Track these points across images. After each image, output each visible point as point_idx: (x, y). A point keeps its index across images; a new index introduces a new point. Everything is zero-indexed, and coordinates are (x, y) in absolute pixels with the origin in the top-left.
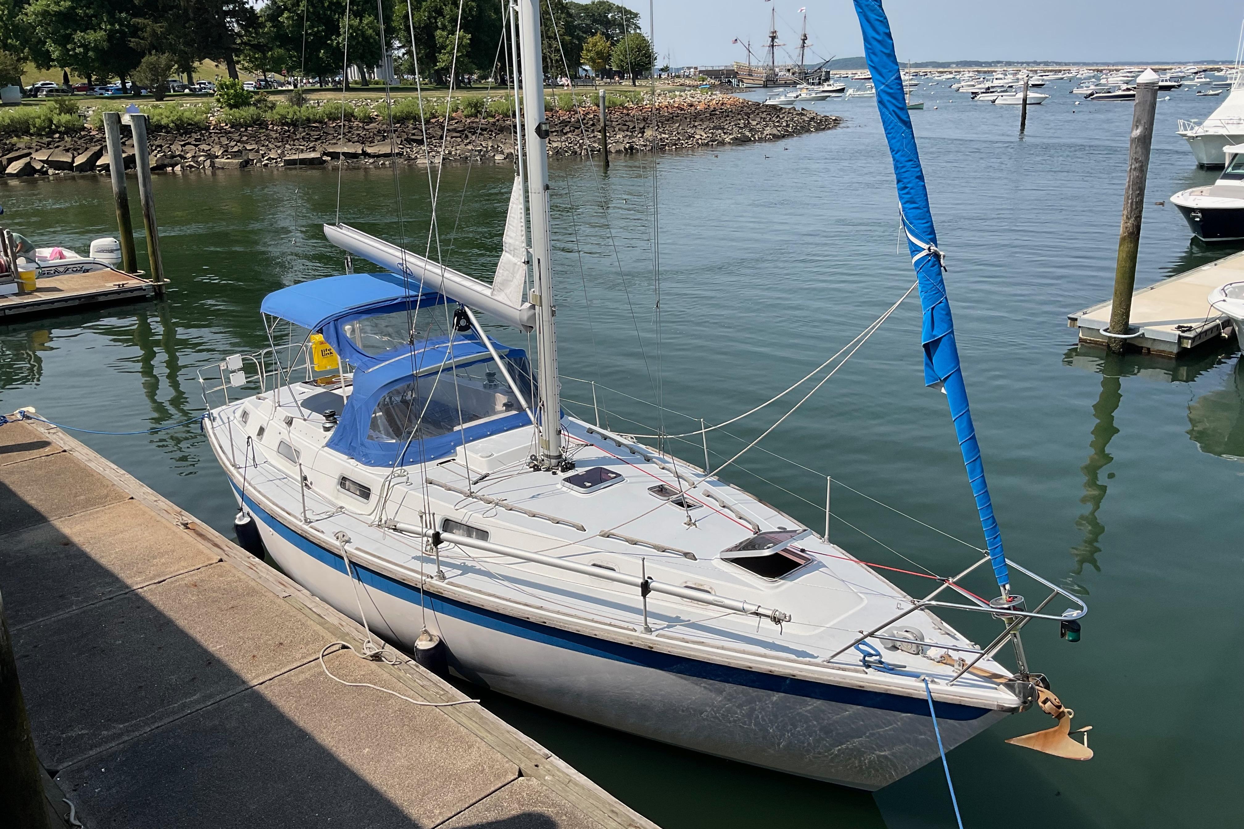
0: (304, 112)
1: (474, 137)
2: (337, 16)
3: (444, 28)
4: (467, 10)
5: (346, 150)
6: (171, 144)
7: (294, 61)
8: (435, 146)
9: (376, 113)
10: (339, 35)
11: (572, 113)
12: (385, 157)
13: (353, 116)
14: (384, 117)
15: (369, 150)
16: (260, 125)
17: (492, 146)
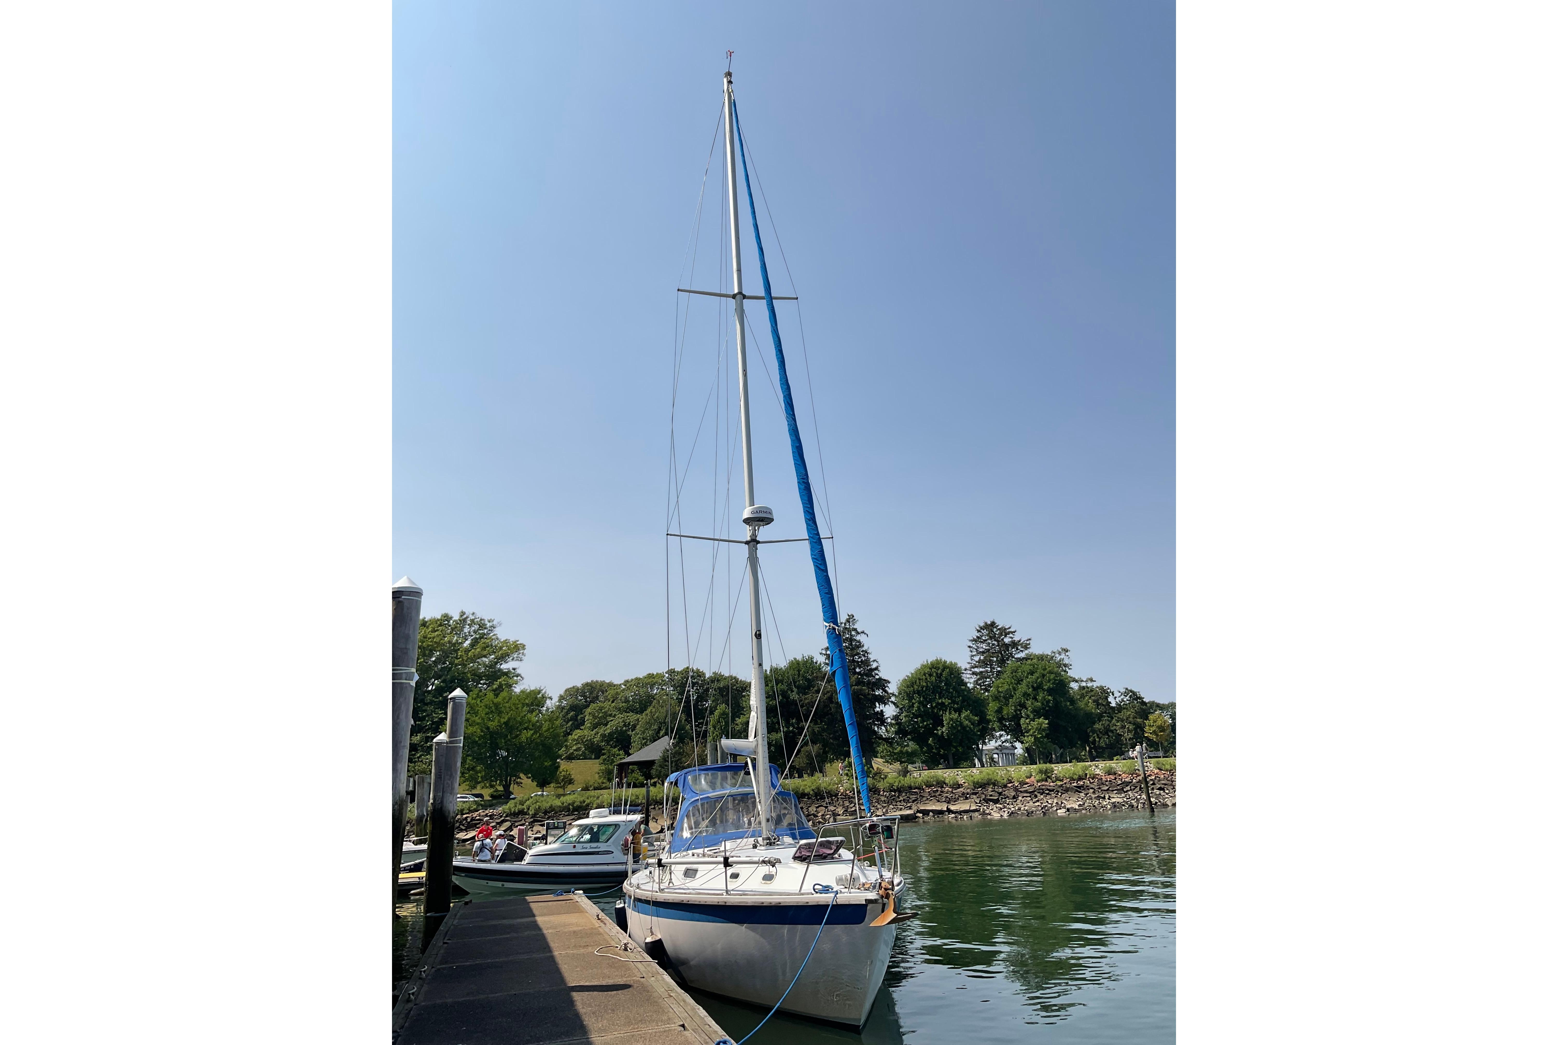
0: (907, 781)
1: (1042, 797)
2: (941, 713)
3: (1028, 717)
4: (1045, 702)
5: (934, 808)
6: (809, 807)
7: (926, 756)
8: (1008, 804)
9: (963, 781)
10: (943, 726)
11: (1134, 775)
12: (964, 813)
13: (945, 783)
14: (969, 783)
15: (952, 808)
16: (874, 792)
17: (1057, 803)
